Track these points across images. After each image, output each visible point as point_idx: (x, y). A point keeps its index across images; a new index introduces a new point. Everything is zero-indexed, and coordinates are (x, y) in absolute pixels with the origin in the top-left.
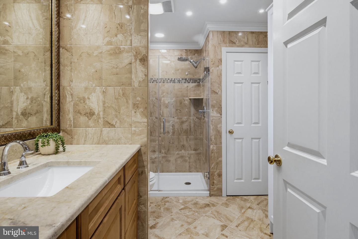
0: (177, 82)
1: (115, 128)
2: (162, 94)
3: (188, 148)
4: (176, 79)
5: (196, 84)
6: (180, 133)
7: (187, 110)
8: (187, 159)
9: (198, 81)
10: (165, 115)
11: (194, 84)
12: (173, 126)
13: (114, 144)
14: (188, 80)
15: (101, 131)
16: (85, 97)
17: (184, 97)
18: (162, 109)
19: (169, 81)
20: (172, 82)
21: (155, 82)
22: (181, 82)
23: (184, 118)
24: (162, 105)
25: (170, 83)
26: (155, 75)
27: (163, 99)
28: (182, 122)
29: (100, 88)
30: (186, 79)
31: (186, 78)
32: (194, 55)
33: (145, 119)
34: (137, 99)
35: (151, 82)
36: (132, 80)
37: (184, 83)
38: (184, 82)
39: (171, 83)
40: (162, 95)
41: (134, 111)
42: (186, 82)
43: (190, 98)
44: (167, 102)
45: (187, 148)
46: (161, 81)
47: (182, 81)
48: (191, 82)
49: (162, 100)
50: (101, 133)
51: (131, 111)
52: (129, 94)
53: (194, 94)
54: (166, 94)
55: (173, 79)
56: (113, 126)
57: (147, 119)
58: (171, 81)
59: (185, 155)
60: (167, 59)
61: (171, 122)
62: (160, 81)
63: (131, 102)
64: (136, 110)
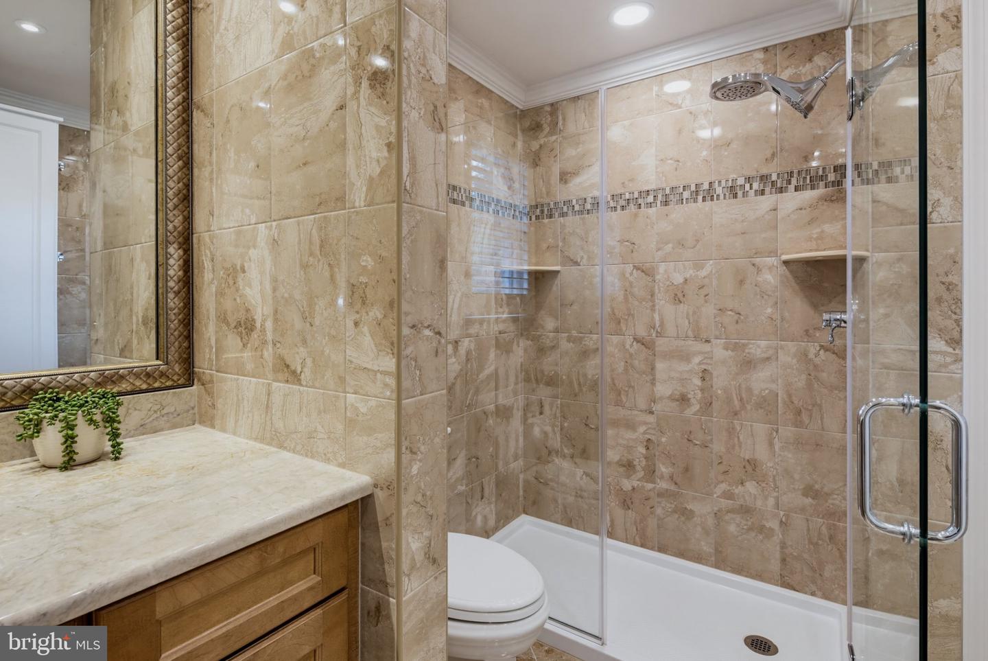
0: (722, 197)
1: (302, 388)
2: (658, 250)
3: (774, 479)
4: (720, 182)
5: (821, 191)
6: (738, 408)
7: (769, 310)
8: (774, 524)
9: (831, 177)
10: (671, 330)
11: (809, 195)
12: (705, 375)
13: (298, 453)
14: (774, 177)
15: (269, 395)
16: (236, 265)
17: (758, 253)
18: (657, 307)
19: (686, 195)
20: (700, 198)
21: (631, 205)
22: (740, 194)
23: (759, 346)
24: (660, 290)
25: (692, 205)
26: (632, 180)
27: (662, 268)
28: (749, 364)
29: (266, 227)
30: (764, 178)
31: (764, 171)
32: (810, 60)
33: (387, 358)
34: (363, 264)
35: (619, 208)
36: (347, 181)
37: (756, 195)
38: (756, 191)
39: (695, 201)
40: (660, 253)
41: (353, 318)
42: (767, 190)
43: (785, 257)
44: (678, 279)
45: (771, 480)
46: (654, 200)
47: (747, 186)
48: (792, 187)
49: (658, 274)
50: (268, 399)
51: (345, 317)
52: (336, 244)
53: (810, 239)
54: (673, 248)
55: (706, 186)
56: (294, 377)
57: (394, 360)
58: (697, 195)
59: (759, 503)
60: (680, 108)
61: (697, 360)
62: (652, 201)
63: (344, 279)
64: (357, 312)
